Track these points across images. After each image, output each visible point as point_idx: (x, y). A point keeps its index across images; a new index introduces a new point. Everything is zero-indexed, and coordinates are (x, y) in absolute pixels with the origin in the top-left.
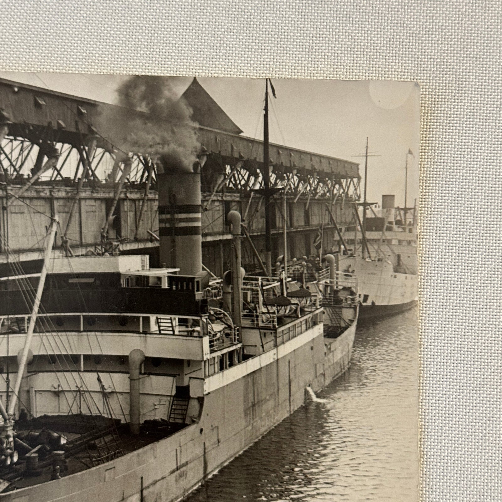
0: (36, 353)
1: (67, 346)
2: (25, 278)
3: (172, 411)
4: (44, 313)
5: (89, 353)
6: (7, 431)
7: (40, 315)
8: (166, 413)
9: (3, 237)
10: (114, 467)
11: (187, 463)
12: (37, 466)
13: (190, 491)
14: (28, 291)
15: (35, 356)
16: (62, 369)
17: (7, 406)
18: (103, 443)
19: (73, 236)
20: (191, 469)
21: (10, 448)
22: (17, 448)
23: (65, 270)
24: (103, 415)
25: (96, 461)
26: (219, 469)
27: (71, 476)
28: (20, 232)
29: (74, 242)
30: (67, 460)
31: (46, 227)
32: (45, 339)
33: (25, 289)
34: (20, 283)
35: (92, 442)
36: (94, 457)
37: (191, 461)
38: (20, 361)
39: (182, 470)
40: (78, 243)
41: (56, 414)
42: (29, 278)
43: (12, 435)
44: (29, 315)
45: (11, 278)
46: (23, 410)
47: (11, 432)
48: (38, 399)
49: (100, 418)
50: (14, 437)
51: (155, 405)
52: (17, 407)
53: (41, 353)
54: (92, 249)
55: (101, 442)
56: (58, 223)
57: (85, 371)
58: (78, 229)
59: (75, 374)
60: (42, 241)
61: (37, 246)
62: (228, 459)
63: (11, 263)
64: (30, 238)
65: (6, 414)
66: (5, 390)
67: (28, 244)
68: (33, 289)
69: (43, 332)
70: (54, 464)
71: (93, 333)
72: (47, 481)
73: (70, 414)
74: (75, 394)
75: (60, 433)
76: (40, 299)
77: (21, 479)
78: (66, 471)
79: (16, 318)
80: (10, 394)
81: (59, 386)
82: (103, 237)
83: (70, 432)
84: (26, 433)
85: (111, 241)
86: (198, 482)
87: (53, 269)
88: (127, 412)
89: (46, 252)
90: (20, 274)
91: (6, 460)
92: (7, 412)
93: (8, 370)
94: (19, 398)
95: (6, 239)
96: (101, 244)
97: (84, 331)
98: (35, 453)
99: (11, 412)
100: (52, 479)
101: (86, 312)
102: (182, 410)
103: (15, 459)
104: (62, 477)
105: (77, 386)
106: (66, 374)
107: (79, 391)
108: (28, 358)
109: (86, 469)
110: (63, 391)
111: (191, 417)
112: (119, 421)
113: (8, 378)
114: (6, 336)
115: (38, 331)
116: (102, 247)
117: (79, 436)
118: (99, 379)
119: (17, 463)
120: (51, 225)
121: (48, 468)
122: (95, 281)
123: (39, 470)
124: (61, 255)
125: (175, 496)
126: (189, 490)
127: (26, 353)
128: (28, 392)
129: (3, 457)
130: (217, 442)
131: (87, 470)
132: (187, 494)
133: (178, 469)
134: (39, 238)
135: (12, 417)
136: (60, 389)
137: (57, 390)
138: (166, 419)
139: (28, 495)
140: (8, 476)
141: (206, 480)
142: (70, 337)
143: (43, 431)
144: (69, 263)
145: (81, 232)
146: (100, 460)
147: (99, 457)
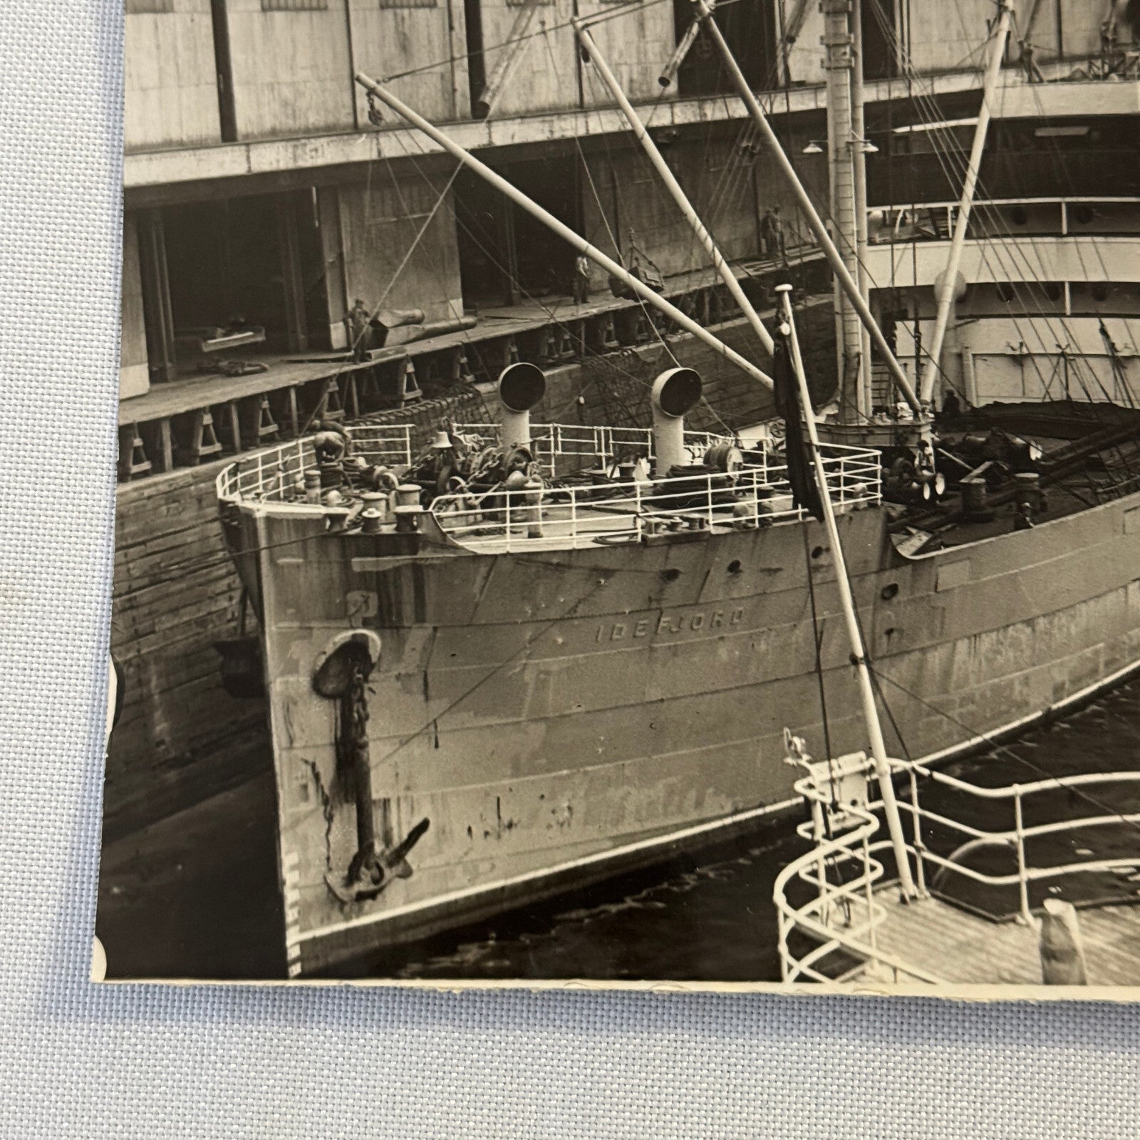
0: (972, 280)
1: (1035, 264)
2: (946, 129)
4: (985, 198)
5: (1082, 279)
6: (920, 434)
7: (978, 203)
9: (899, 44)
12: (983, 502)
14: (952, 154)
15: (970, 286)
16: (1025, 311)
17: (918, 384)
18: (1117, 457)
19: (1044, 40)
21: (928, 468)
22: (943, 466)
23: (1029, 111)
24: (1114, 402)
25: (1105, 493)
27: (1054, 522)
28: (935, 32)
29: (1046, 53)
30: (1045, 492)
31: (988, 22)
32: (989, 252)
33: (945, 150)
34: (935, 138)
35: (1095, 456)
36: (1100, 485)
38: (941, 294)
40: (1054, 54)
41: (1018, 401)
42: (954, 128)
43: (930, 442)
44: (955, 204)
45: (917, 128)
46: (950, 393)
47: (927, 437)
48: (980, 371)
49: (1109, 407)
50: (935, 446)
52: (939, 386)
53: (982, 280)
54: (1083, 67)
55: (1112, 455)
56: (1013, 13)
57: (1074, 315)
58: (1053, 26)
59: (1054, 321)
60: (981, 52)
61: (969, 62)
63: (916, 98)
64: (955, 45)
65: (916, 401)
66: (913, 354)
67: (951, 57)
68: (961, 149)
69: (985, 238)
70: (1019, 497)
71: (1088, 239)
72: (1006, 533)
73: (1047, 400)
74: (1055, 360)
75: (1027, 438)
76: (976, 169)
77: (953, 528)
78: (1043, 513)
79: (930, 209)
80: (923, 361)
81: (1021, 344)
82: (1105, 40)
83: (1047, 437)
84: (958, 438)
85: (1124, 48)
87: (1002, 110)
89: (987, 74)
90: (935, 121)
91: (921, 491)
92: (918, 396)
93: (916, 313)
94: (941, 369)
95: (906, 48)
96: (1102, 56)
97: (1069, 235)
98: (978, 476)
99: (927, 396)
100: (1017, 528)
101: (1072, 196)
103: (940, 489)
104: (1035, 524)
105: (1059, 346)
106: (1035, 320)
107: (1063, 355)
108: (956, 289)
109: (1083, 509)
110: (1030, 355)
113: (917, 329)
114: (910, 245)
115: (974, 234)
116: (1103, 63)
117: (1067, 443)
118: (1103, 331)
119: (944, 497)
120: (999, 18)
121: (1005, 507)
122: (1089, 133)
123: (990, 510)
124: (1019, 79)
127: (952, 280)
128: (960, 356)
129: (915, 485)
131: (1087, 512)
134: (975, 45)
135: (929, 407)
136: (1025, 351)
137: (1018, 352)
139: (969, 558)
140: (927, 522)
142: (1040, 247)
143: (994, 434)
144: (1036, 96)
145: (1060, 32)
146: (1112, 491)
147: (1110, 485)
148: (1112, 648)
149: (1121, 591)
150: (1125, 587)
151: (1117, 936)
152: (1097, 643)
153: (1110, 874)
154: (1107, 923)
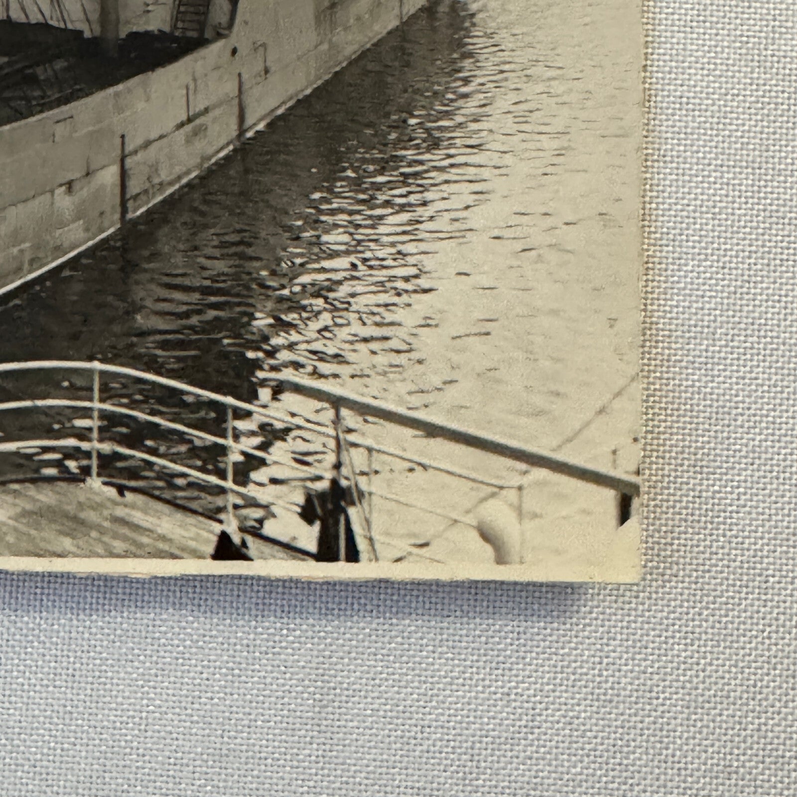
3: (178, 16)
8: (168, 19)
10: (72, 117)
11: (206, 110)
13: (213, 160)
18: (50, 72)
20: (215, 120)
24: (51, 22)
25: (38, 105)
26: (268, 120)
35: (31, 71)
36: (35, 98)
37: (215, 107)
39: (198, 122)
49: (44, 27)
51: (148, 5)
55: (46, 70)
62: (284, 103)
86: (228, 144)
88: (94, 16)
102: (196, 14)
109: (16, 120)
111: (215, 28)
112: (81, 32)
117: (6, 59)
125: (184, 169)
126: (209, 158)
130: (263, 73)
131: (23, 122)
132: (206, 165)
133: (190, 120)
138: (167, 29)
141: (242, 139)
146: (43, 104)
147: (43, 98)
148: (37, 247)
149: (48, 195)
150: (52, 192)
151: (19, 510)
152: (23, 241)
153: (17, 454)
154: (9, 498)
